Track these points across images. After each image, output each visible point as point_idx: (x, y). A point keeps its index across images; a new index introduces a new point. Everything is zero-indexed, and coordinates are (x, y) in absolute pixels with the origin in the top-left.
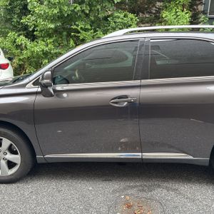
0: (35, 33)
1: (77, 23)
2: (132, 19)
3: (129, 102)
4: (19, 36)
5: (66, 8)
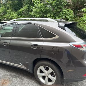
1: (47, 14)
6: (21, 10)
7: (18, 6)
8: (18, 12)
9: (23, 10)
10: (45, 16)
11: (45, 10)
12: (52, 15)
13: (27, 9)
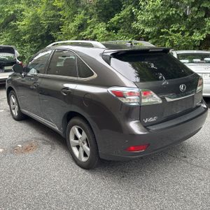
6: (116, 18)
7: (112, 9)
8: (109, 23)
9: (120, 17)
10: (162, 30)
11: (165, 17)
12: (183, 29)
13: (128, 15)
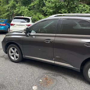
0: (46, 13)
1: (62, 10)
2: (87, 7)
3: (50, 42)
4: (40, 14)
5: (57, 4)
6: (32, 4)
8: (29, 7)
10: (59, 11)
12: (67, 11)
13: (38, 3)
